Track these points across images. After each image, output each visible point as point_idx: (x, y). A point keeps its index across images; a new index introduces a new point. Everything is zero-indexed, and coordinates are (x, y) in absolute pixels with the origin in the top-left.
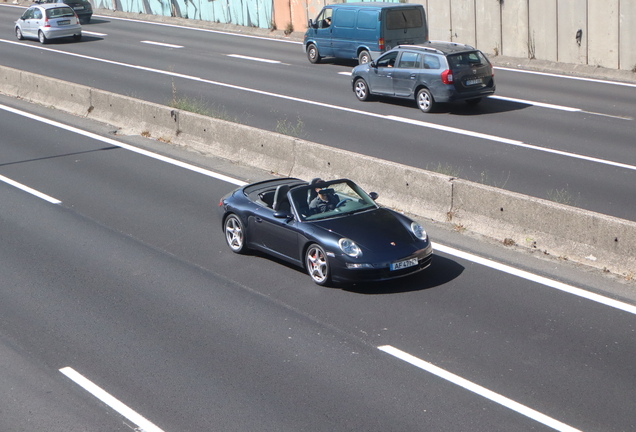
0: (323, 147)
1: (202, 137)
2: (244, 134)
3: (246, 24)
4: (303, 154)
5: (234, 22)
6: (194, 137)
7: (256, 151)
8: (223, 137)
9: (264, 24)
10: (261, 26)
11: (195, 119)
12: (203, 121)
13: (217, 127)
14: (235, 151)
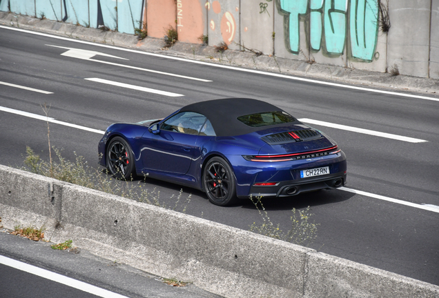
0: (367, 269)
1: (110, 233)
2: (198, 233)
3: (94, 23)
4: (323, 280)
5: (72, 19)
6: (92, 233)
7: (223, 266)
8: (153, 237)
9: (126, 27)
10: (121, 30)
11: (95, 201)
12: (113, 205)
13: (142, 217)
14: (178, 264)
